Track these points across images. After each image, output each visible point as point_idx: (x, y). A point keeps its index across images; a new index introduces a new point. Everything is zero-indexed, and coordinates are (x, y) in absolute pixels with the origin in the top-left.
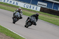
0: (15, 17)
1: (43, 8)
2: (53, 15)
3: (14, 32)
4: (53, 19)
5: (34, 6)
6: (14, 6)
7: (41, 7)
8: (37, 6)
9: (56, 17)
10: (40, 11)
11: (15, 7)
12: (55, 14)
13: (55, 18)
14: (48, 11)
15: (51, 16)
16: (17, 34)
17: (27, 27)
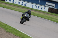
3: (22, 32)
5: (42, 6)
7: (49, 8)
10: (48, 11)
16: (25, 33)
17: (22, 24)
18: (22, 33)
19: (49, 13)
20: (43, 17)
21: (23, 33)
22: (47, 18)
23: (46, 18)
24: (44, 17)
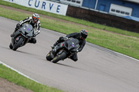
0: (20, 35)
1: (73, 7)
2: (98, 25)
3: (6, 65)
4: (97, 34)
5: (52, 3)
6: (5, 3)
7: (69, 6)
8: (60, 3)
9: (104, 29)
10: (67, 14)
11: (9, 6)
12: (101, 23)
13: (102, 31)
14: (86, 15)
15: (92, 26)
16: (12, 68)
18: (5, 67)
19: (68, 18)
20: (55, 28)
21: (7, 68)
22: (64, 32)
23: (61, 30)
24: (57, 29)
